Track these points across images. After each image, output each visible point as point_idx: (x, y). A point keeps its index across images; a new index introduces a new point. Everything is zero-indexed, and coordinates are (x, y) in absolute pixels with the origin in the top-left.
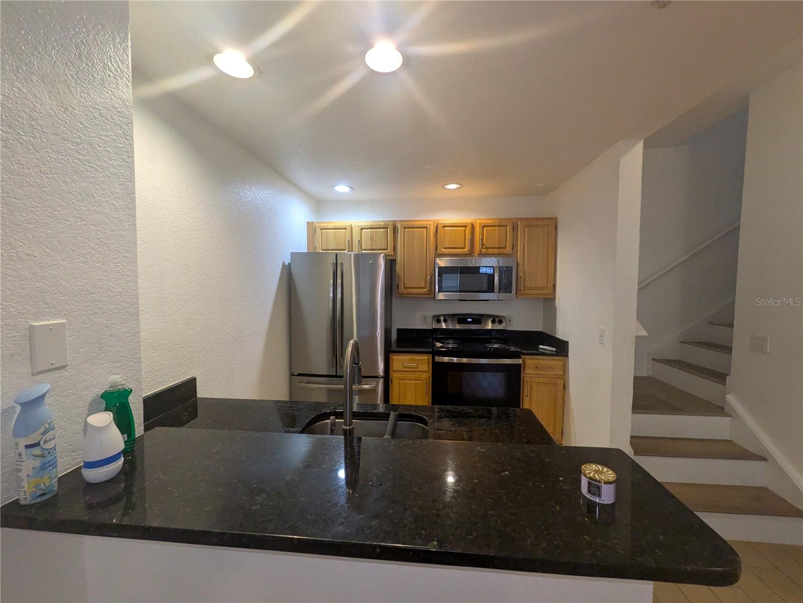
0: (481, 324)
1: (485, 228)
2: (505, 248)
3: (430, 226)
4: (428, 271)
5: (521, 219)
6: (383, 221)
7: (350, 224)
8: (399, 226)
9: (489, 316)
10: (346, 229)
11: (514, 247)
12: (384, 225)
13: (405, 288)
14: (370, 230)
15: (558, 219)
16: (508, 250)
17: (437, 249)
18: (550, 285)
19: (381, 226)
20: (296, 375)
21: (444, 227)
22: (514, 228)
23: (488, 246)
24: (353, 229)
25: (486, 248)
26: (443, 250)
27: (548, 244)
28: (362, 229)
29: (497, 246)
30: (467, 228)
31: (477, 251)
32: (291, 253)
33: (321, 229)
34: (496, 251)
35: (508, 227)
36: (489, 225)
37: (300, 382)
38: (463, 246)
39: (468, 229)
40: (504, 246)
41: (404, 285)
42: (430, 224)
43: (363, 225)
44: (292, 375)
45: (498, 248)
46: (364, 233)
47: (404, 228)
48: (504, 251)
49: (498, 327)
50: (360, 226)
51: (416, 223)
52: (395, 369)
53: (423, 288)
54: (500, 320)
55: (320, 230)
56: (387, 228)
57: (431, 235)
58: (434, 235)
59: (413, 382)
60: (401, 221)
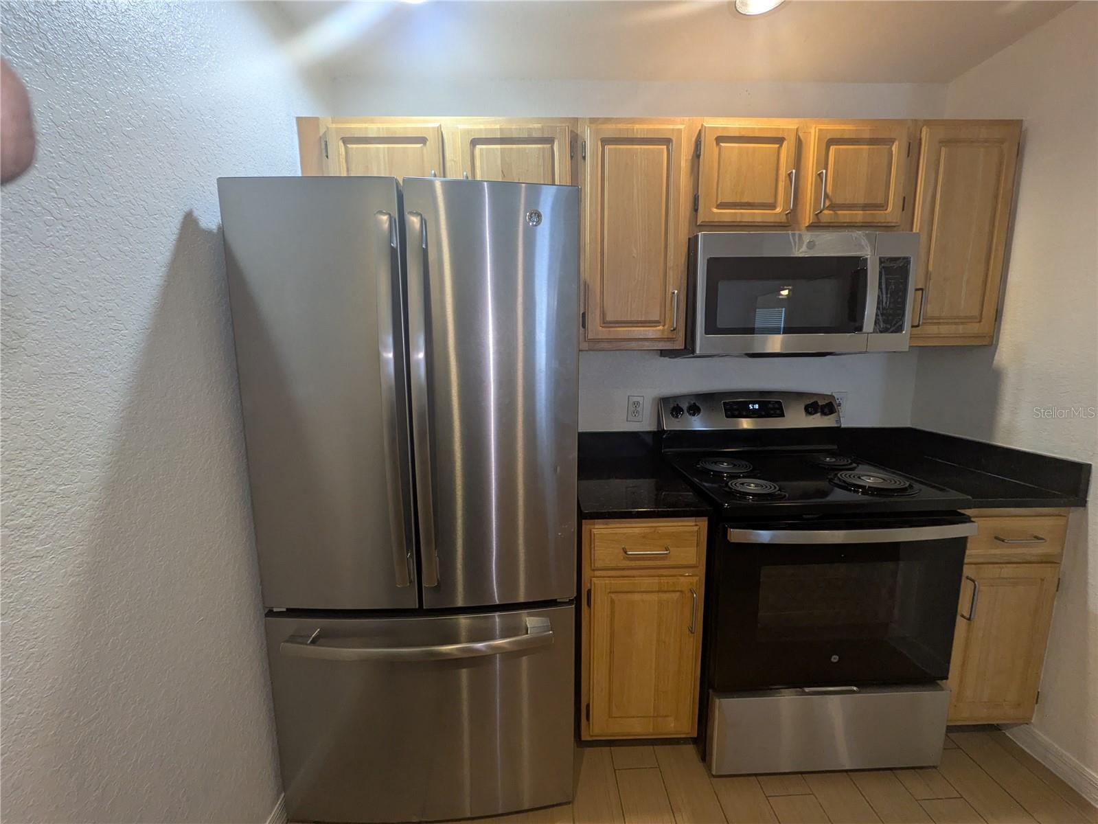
0: (782, 415)
1: (833, 148)
2: (883, 206)
3: (679, 139)
4: (671, 273)
5: (928, 123)
6: (539, 120)
7: (437, 125)
8: (588, 135)
9: (799, 395)
10: (423, 140)
11: (907, 204)
12: (542, 129)
13: (606, 323)
14: (498, 146)
15: (1025, 125)
16: (892, 212)
17: (696, 210)
18: (989, 312)
19: (535, 135)
20: (280, 614)
21: (719, 140)
22: (913, 150)
23: (839, 201)
24: (446, 141)
25: (832, 207)
26: (715, 210)
27: (996, 197)
28: (475, 142)
29: (861, 201)
30: (785, 143)
31: (807, 217)
32: (220, 180)
33: (346, 141)
34: (859, 216)
35: (896, 143)
36: (846, 136)
37: (292, 639)
38: (771, 201)
39: (786, 150)
40: (879, 200)
41: (603, 314)
42: (680, 131)
43: (480, 130)
44: (270, 613)
45: (865, 207)
46: (481, 155)
47: (605, 141)
48: (880, 216)
49: (818, 421)
50: (468, 132)
51: (637, 126)
52: (599, 564)
53: (657, 323)
54: (828, 407)
55: (341, 143)
56: (550, 141)
57: (683, 164)
58: (689, 164)
59: (655, 597)
60: (593, 121)
